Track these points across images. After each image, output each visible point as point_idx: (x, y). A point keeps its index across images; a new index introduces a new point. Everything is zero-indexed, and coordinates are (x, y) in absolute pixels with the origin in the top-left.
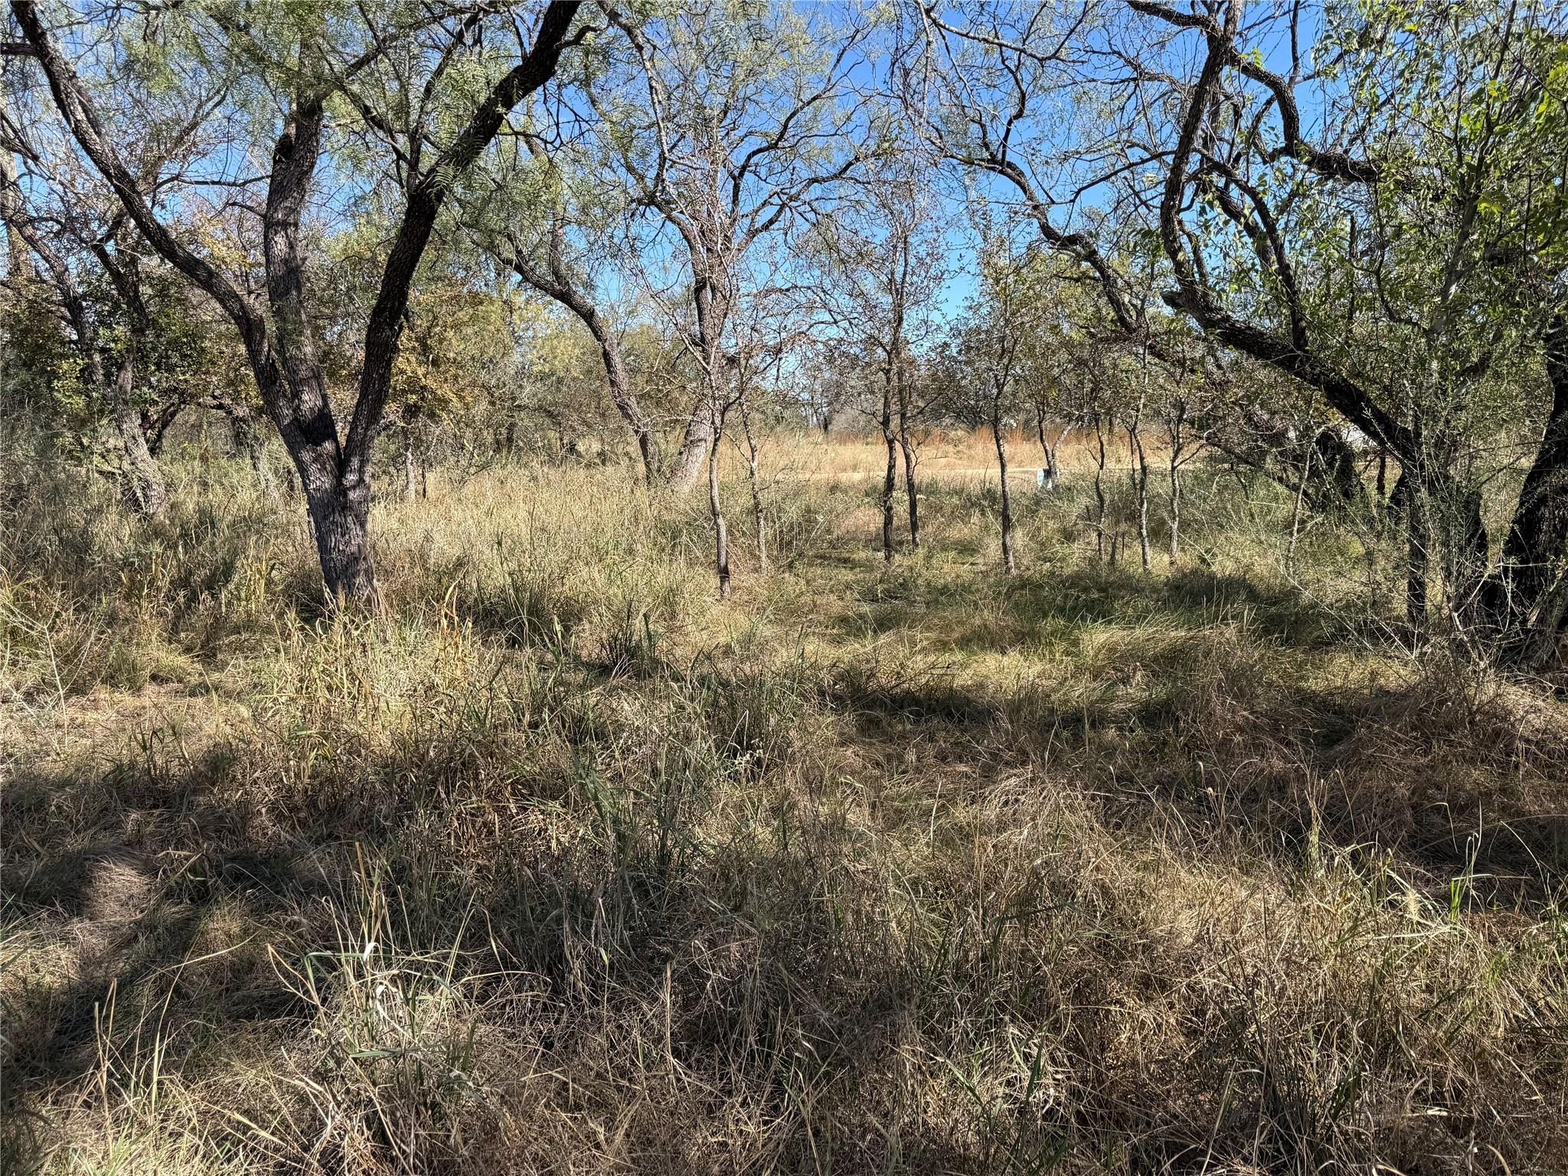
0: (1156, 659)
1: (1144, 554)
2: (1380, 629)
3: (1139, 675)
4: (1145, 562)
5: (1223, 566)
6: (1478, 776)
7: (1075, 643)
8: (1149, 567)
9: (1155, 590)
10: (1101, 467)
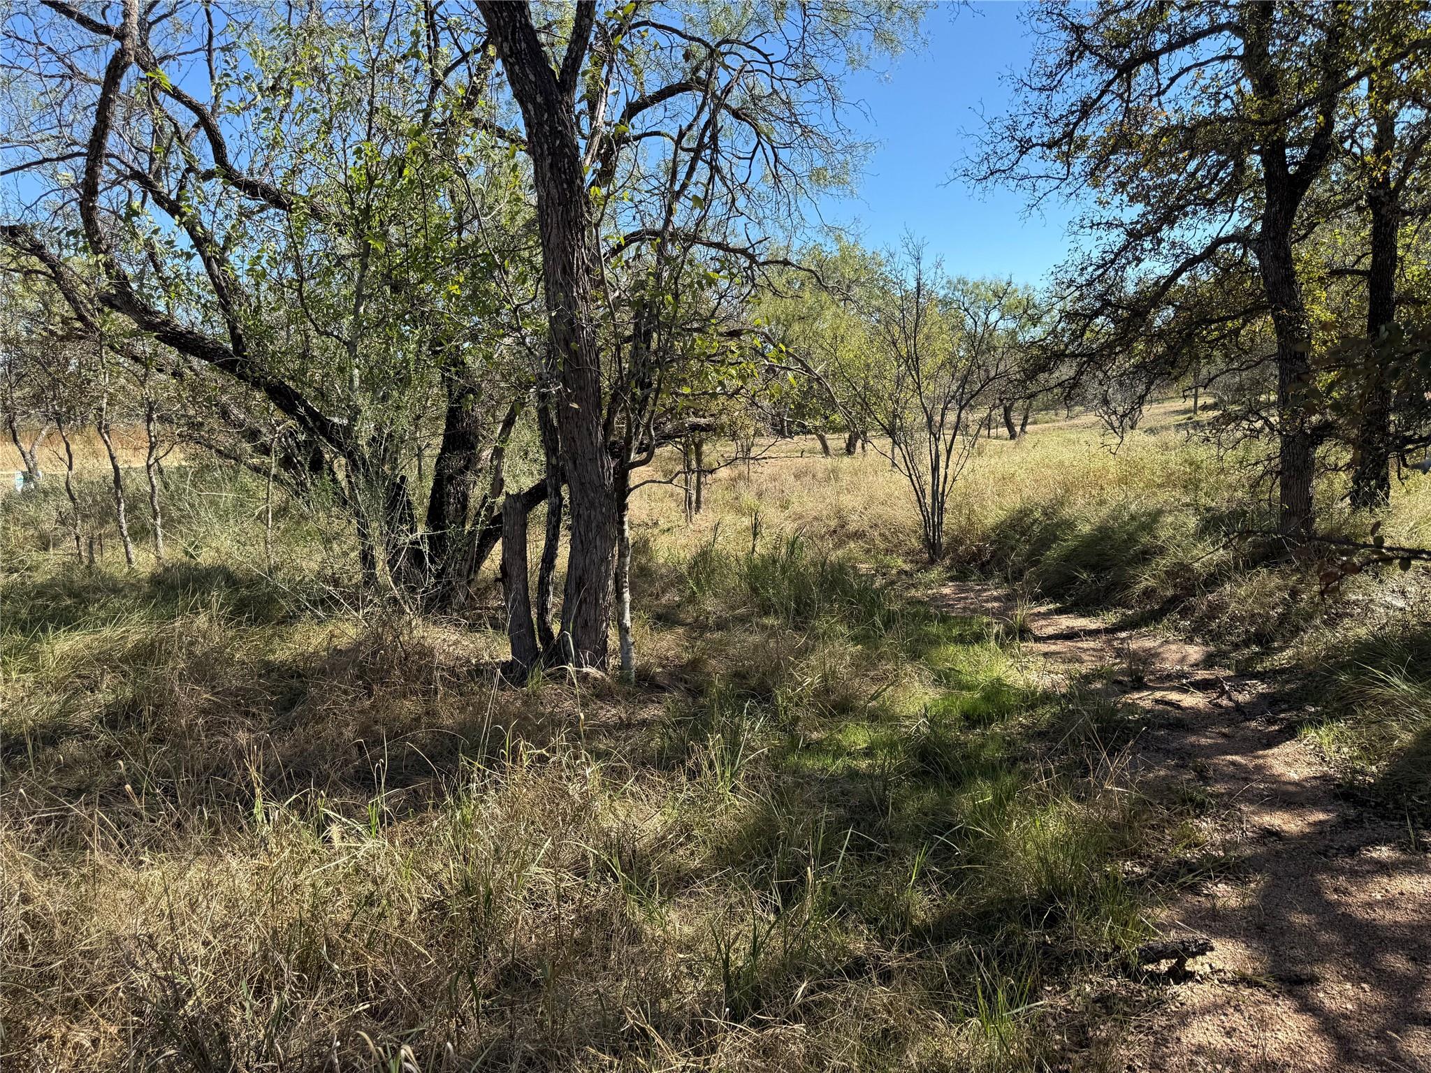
0: (124, 660)
1: (127, 553)
2: (331, 597)
3: (107, 678)
4: (129, 561)
5: (206, 558)
6: (409, 707)
7: (34, 658)
8: (134, 565)
9: (135, 587)
10: (70, 468)
